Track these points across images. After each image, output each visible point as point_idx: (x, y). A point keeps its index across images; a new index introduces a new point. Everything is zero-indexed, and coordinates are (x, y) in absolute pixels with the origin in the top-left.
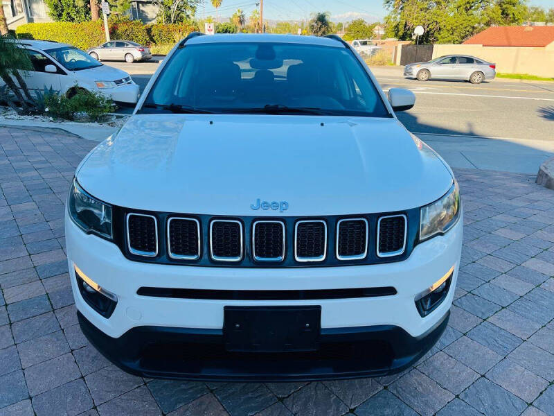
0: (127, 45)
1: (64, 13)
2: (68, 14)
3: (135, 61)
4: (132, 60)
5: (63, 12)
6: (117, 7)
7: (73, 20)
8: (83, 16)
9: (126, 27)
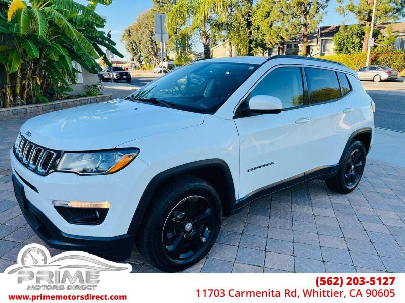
0: (379, 69)
1: (344, 49)
2: (347, 49)
3: (381, 81)
4: (379, 80)
5: (343, 47)
6: (384, 41)
7: (349, 52)
8: (357, 50)
9: (387, 56)
